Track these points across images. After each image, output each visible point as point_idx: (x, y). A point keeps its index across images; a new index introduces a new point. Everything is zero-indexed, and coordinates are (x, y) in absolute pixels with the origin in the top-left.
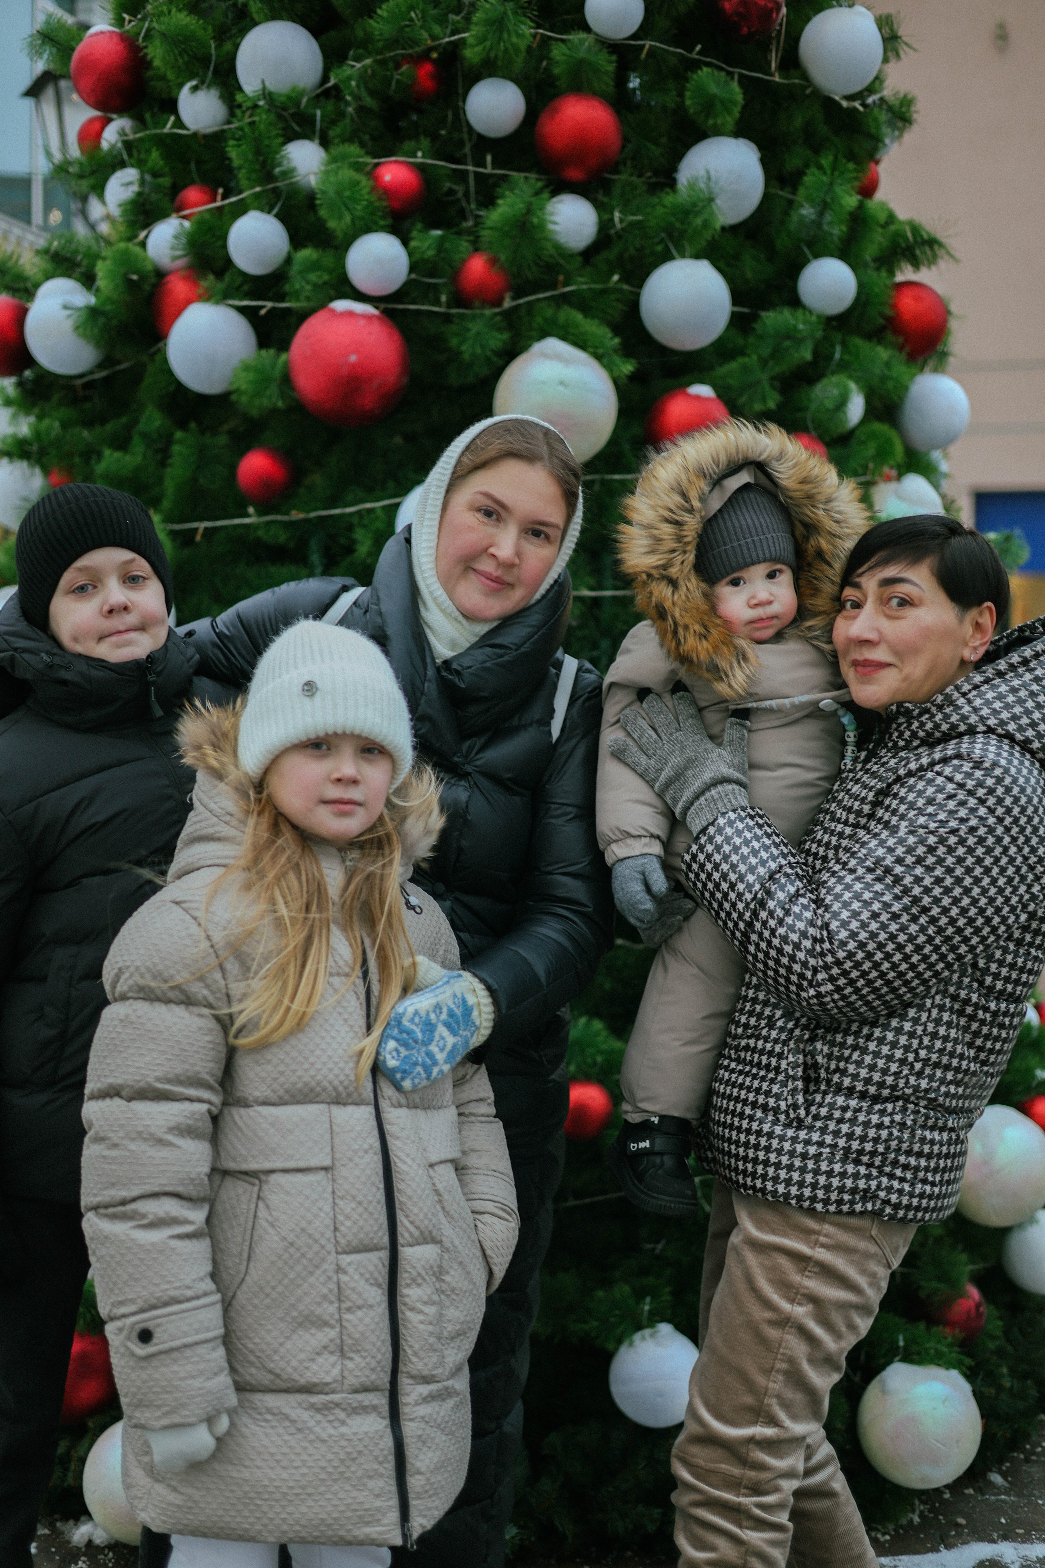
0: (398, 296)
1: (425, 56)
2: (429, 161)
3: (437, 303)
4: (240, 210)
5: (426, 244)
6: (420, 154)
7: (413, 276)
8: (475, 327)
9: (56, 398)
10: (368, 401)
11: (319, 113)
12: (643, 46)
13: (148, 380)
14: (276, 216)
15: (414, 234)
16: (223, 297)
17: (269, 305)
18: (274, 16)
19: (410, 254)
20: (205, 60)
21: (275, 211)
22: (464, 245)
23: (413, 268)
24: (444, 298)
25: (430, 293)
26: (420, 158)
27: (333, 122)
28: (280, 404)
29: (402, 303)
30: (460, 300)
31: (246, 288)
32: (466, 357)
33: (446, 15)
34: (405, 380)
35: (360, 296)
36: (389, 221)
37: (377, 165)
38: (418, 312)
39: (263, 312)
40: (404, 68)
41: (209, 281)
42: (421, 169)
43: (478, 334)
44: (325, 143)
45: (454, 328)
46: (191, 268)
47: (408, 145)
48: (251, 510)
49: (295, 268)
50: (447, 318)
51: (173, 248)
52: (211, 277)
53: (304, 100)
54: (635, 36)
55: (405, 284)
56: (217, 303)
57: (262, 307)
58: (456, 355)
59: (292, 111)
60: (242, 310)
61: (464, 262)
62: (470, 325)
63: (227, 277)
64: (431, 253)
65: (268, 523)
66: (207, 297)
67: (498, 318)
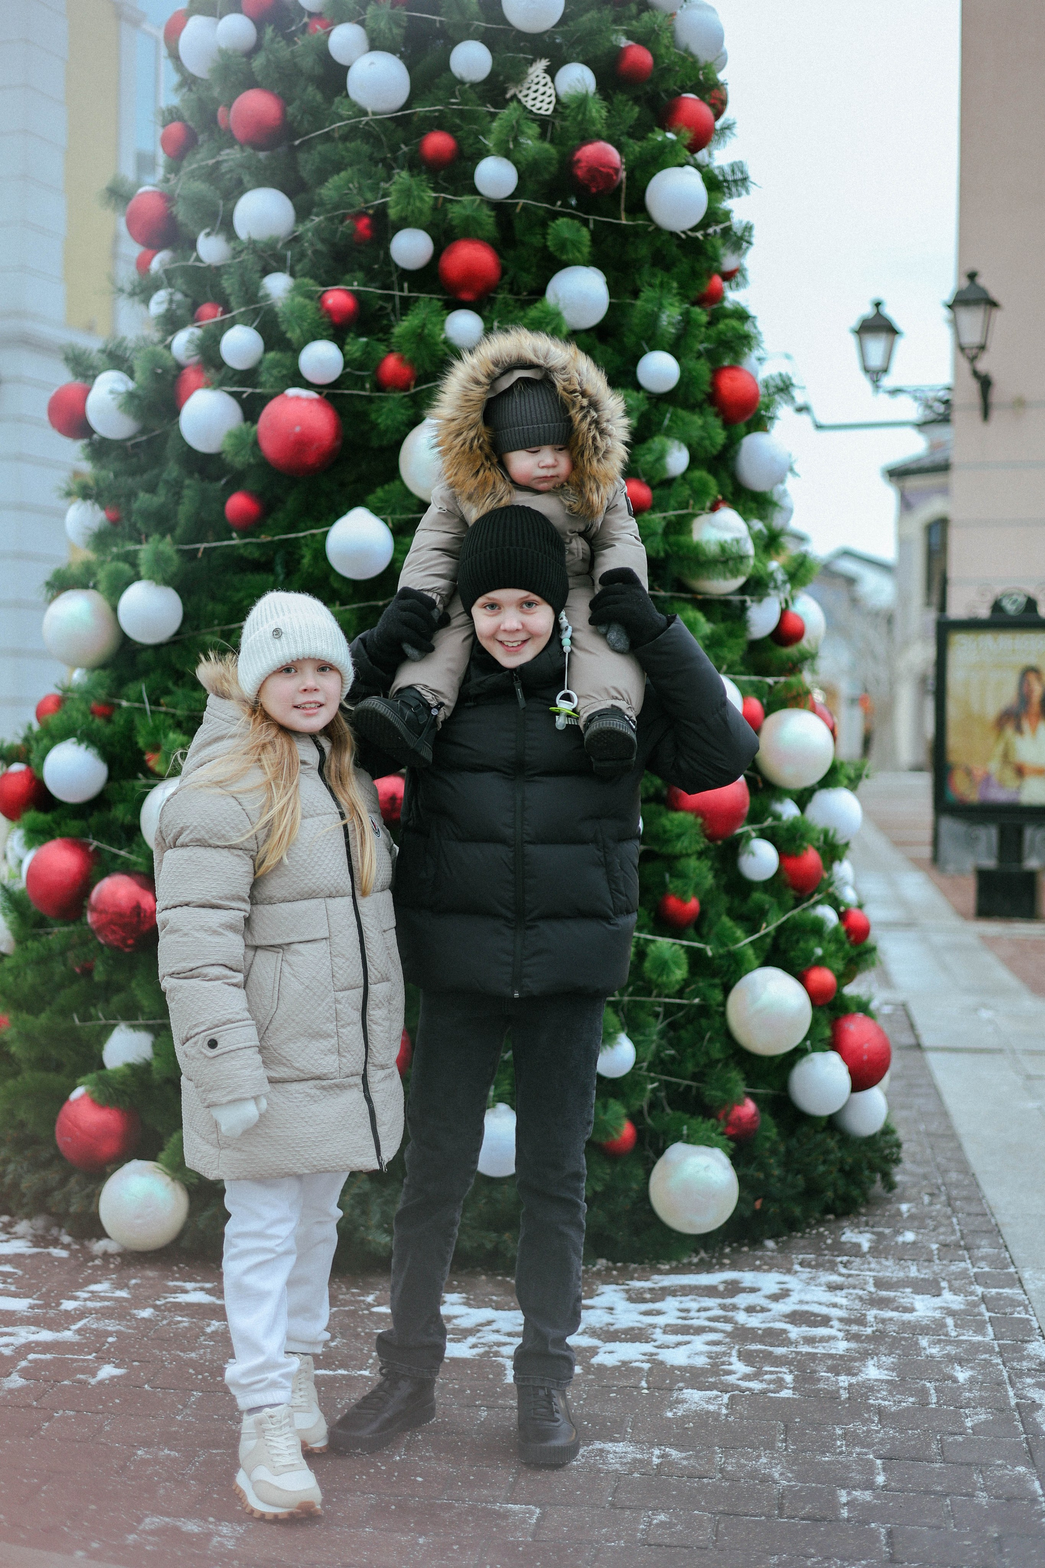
0: (335, 384)
1: (362, 214)
2: (362, 288)
3: (363, 388)
4: (232, 323)
5: (355, 348)
6: (356, 283)
7: (348, 370)
8: (387, 406)
9: (113, 454)
10: (311, 458)
11: (289, 254)
12: (517, 204)
13: (170, 443)
14: (256, 328)
15: (349, 340)
16: (219, 385)
17: (249, 390)
18: (260, 184)
19: (344, 355)
20: (215, 215)
21: (255, 324)
22: (382, 347)
23: (346, 364)
24: (368, 386)
25: (359, 382)
26: (355, 286)
27: (299, 260)
28: (252, 460)
29: (340, 388)
30: (379, 386)
31: (235, 378)
32: (382, 427)
33: (378, 184)
34: (338, 443)
35: (308, 385)
36: (331, 331)
37: (325, 292)
38: (352, 395)
39: (245, 396)
40: (347, 222)
41: (211, 374)
42: (356, 294)
43: (391, 410)
44: (293, 275)
45: (374, 406)
46: (199, 363)
47: (348, 277)
48: (234, 535)
49: (265, 364)
50: (370, 400)
51: (187, 349)
52: (213, 371)
53: (280, 245)
54: (512, 196)
55: (341, 376)
56: (215, 389)
57: (244, 392)
58: (374, 426)
59: (270, 253)
60: (233, 394)
61: (382, 360)
62: (384, 404)
63: (223, 371)
64: (358, 354)
65: (246, 544)
66: (208, 385)
67: (406, 399)
